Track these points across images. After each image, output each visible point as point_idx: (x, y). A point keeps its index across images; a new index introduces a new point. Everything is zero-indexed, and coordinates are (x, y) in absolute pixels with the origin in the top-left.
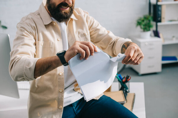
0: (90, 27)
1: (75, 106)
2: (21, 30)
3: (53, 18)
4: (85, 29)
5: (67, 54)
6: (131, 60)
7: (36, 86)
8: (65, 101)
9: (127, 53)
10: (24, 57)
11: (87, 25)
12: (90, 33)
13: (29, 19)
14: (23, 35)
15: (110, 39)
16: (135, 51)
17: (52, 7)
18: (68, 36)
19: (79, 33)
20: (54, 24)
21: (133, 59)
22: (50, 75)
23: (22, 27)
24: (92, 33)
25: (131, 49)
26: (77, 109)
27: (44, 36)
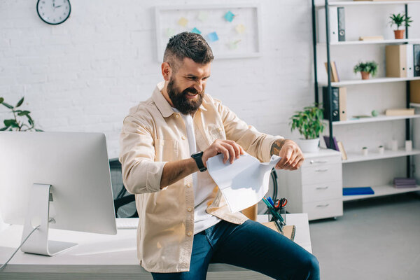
0: (224, 120)
1: (210, 234)
2: (133, 126)
3: (175, 109)
4: (218, 123)
5: (204, 155)
6: (288, 163)
7: (155, 204)
8: (196, 225)
9: (282, 154)
10: (144, 161)
11: (220, 117)
12: (225, 127)
13: (141, 110)
14: (137, 132)
15: (253, 135)
16: (293, 152)
17: (176, 93)
18: (196, 133)
19: (210, 128)
20: (177, 116)
21: (291, 162)
22: (175, 187)
23: (133, 121)
24: (227, 128)
25: (288, 149)
26: (212, 238)
27: (165, 132)
